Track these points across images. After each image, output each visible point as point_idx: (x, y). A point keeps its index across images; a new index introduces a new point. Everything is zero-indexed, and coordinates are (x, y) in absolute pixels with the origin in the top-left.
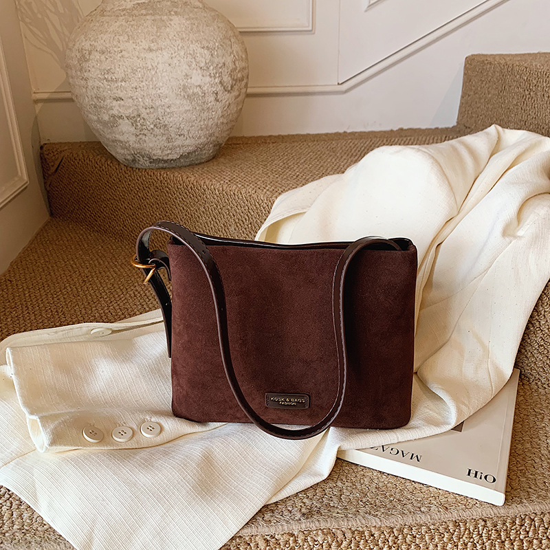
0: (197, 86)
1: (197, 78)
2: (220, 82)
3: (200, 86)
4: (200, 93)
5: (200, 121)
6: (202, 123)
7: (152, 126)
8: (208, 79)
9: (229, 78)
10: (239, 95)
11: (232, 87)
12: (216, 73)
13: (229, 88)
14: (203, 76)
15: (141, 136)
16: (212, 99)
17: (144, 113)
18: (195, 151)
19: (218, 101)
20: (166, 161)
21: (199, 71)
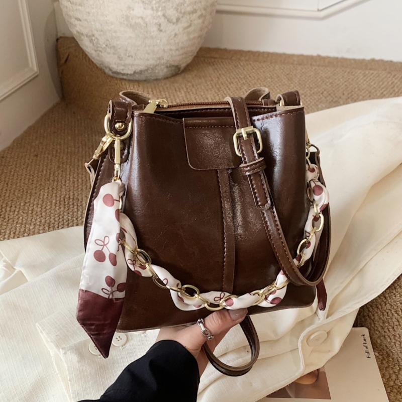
0: (139, 18)
1: (139, 11)
2: (164, 15)
3: (142, 18)
4: (142, 23)
5: (145, 47)
6: (147, 48)
7: (104, 46)
8: (149, 12)
9: (175, 12)
10: (190, 26)
11: (178, 20)
12: (159, 7)
13: (175, 20)
14: (145, 9)
15: (98, 52)
16: (155, 29)
17: (97, 34)
18: (147, 70)
19: (161, 31)
20: (123, 74)
21: (141, 5)
